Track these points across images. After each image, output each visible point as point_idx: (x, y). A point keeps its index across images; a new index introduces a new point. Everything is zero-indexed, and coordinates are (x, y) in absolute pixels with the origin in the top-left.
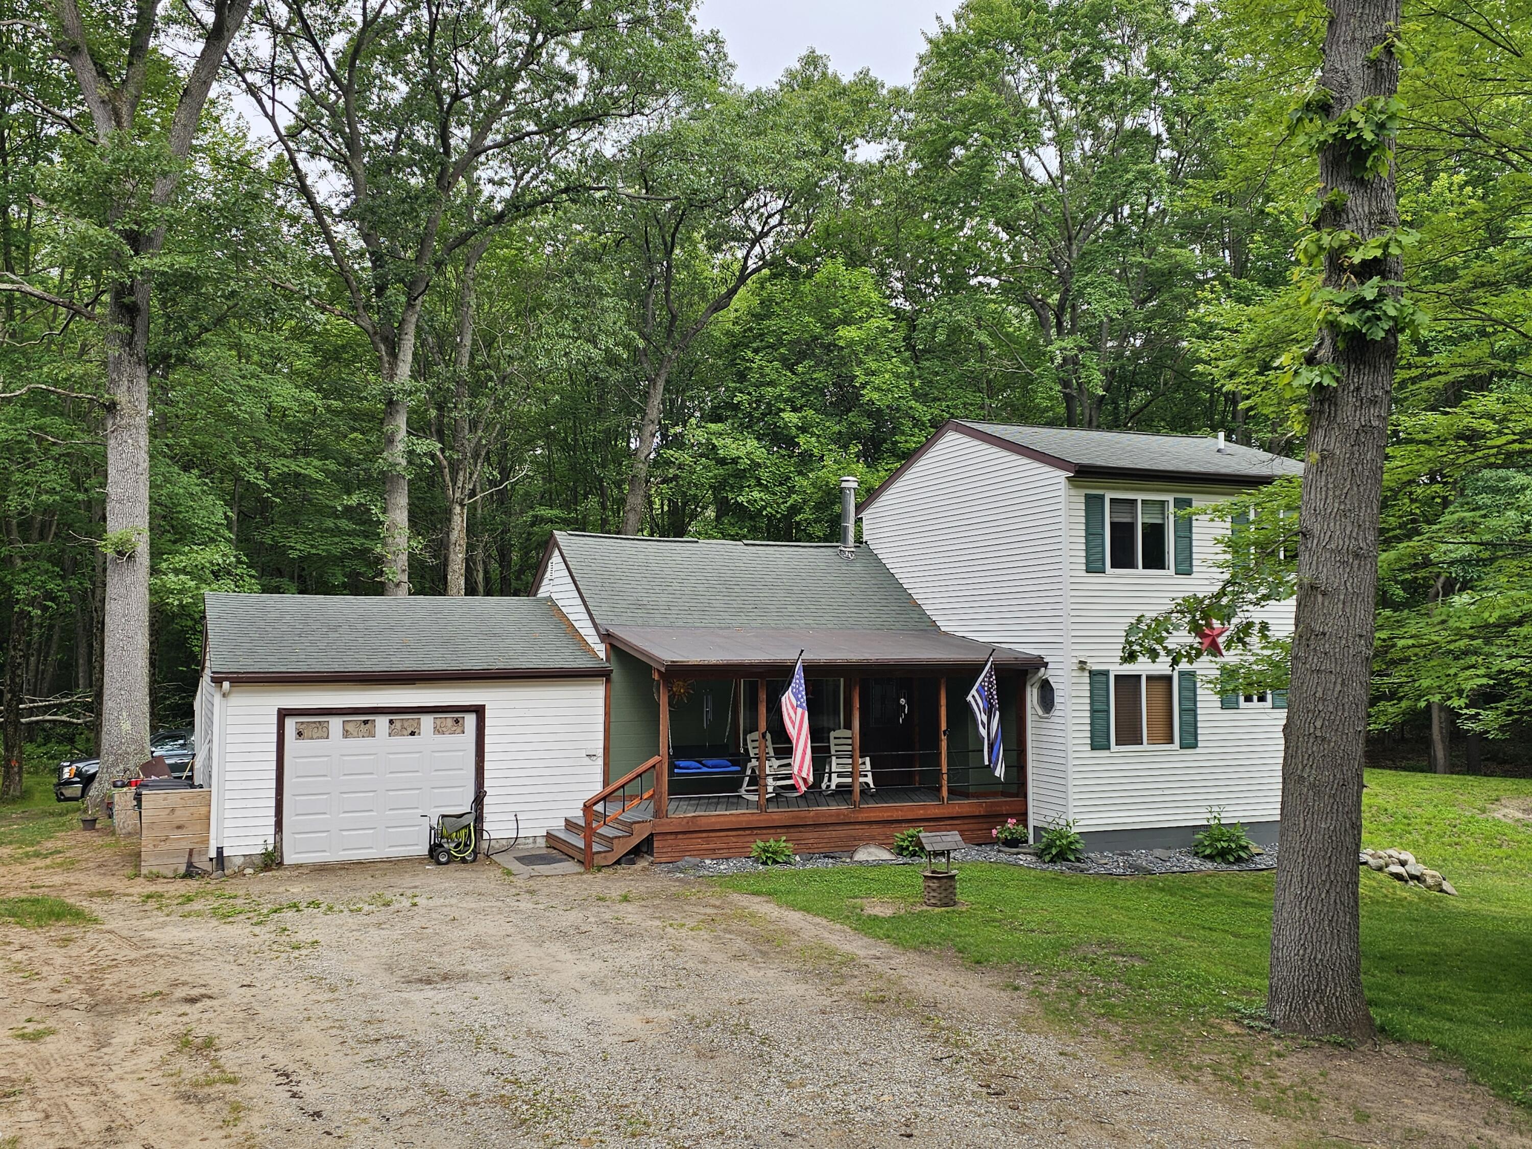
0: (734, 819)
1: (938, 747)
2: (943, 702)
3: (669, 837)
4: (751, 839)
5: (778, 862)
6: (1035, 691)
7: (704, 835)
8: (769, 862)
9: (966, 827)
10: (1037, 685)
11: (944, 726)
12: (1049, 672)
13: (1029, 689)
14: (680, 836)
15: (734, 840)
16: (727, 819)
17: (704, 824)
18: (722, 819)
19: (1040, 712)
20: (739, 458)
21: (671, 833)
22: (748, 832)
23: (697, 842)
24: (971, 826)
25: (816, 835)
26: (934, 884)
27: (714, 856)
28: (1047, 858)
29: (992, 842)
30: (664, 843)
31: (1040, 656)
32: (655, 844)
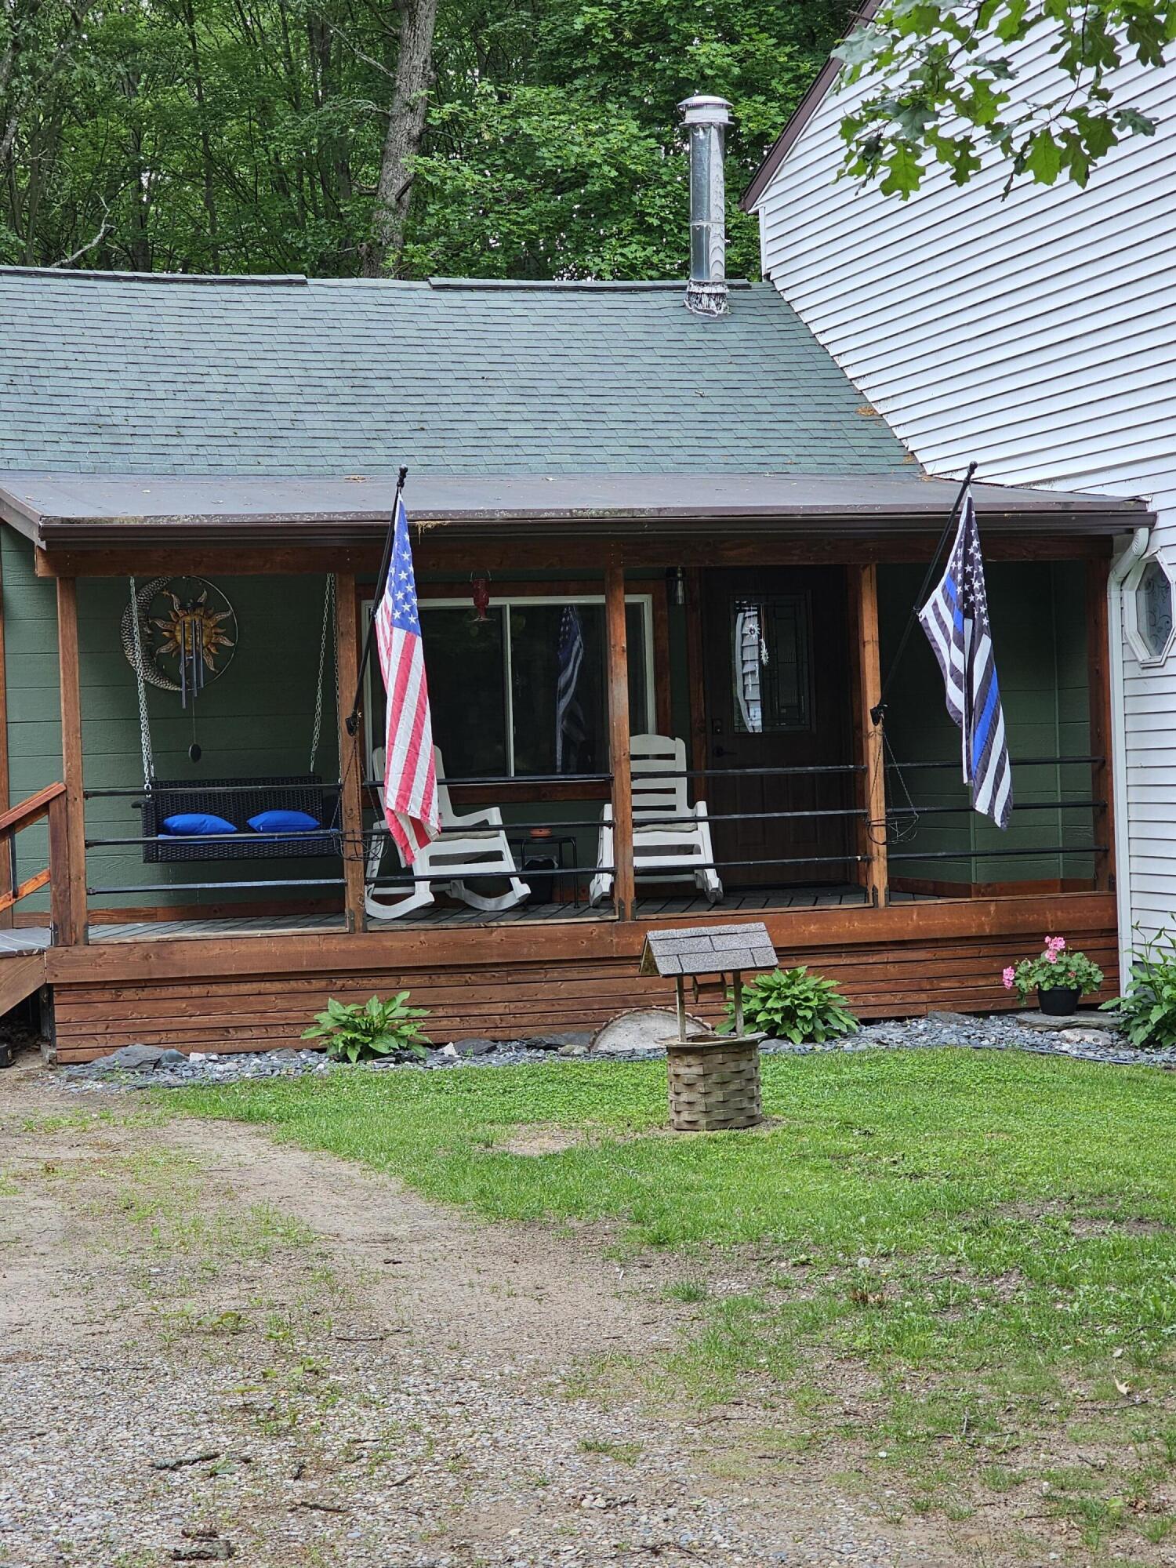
0: (274, 948)
1: (857, 753)
2: (870, 630)
3: (95, 996)
4: (315, 1002)
5: (377, 1055)
6: (1130, 597)
7: (196, 990)
8: (353, 1055)
9: (940, 968)
10: (1134, 581)
11: (872, 696)
12: (1162, 538)
13: (1113, 593)
14: (128, 994)
15: (281, 1003)
16: (256, 948)
17: (190, 962)
18: (242, 948)
19: (1143, 654)
20: (593, 164)
21: (103, 985)
22: (318, 984)
23: (174, 1007)
24: (955, 965)
25: (511, 991)
26: (691, 1069)
27: (227, 1047)
28: (1139, 1035)
29: (1008, 1006)
30: (83, 1010)
31: (1136, 499)
32: (59, 1014)
